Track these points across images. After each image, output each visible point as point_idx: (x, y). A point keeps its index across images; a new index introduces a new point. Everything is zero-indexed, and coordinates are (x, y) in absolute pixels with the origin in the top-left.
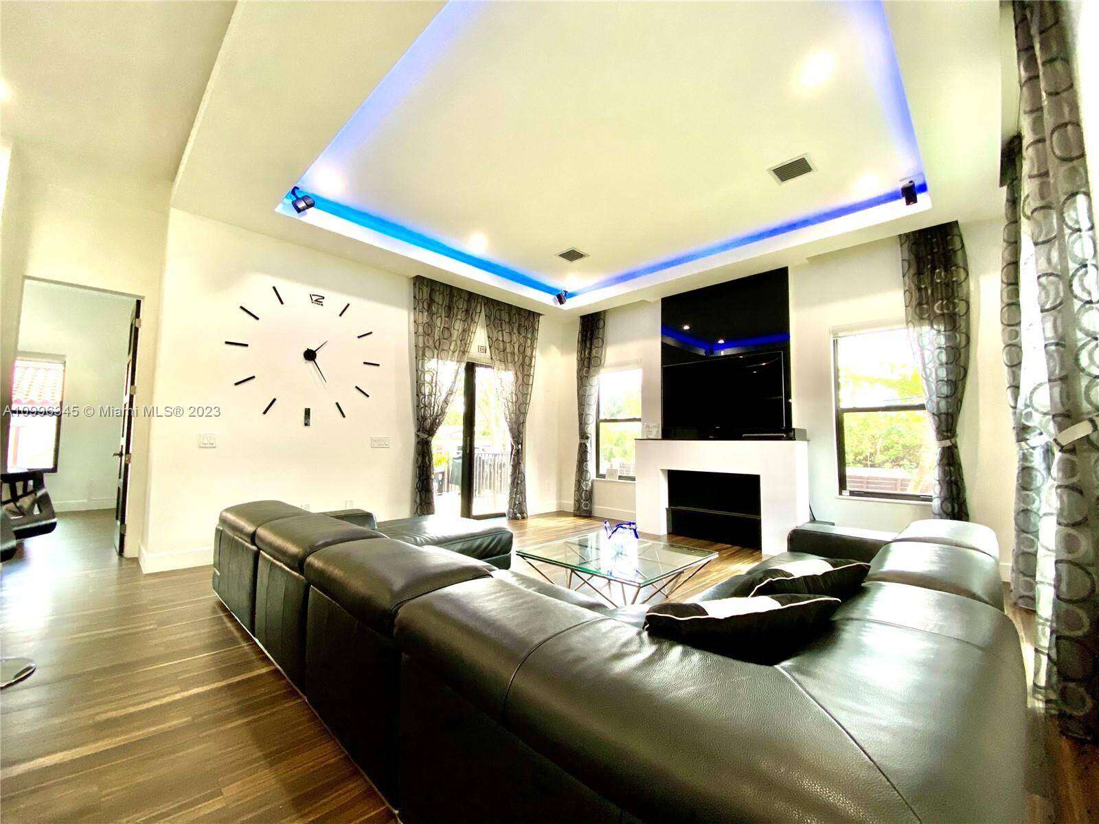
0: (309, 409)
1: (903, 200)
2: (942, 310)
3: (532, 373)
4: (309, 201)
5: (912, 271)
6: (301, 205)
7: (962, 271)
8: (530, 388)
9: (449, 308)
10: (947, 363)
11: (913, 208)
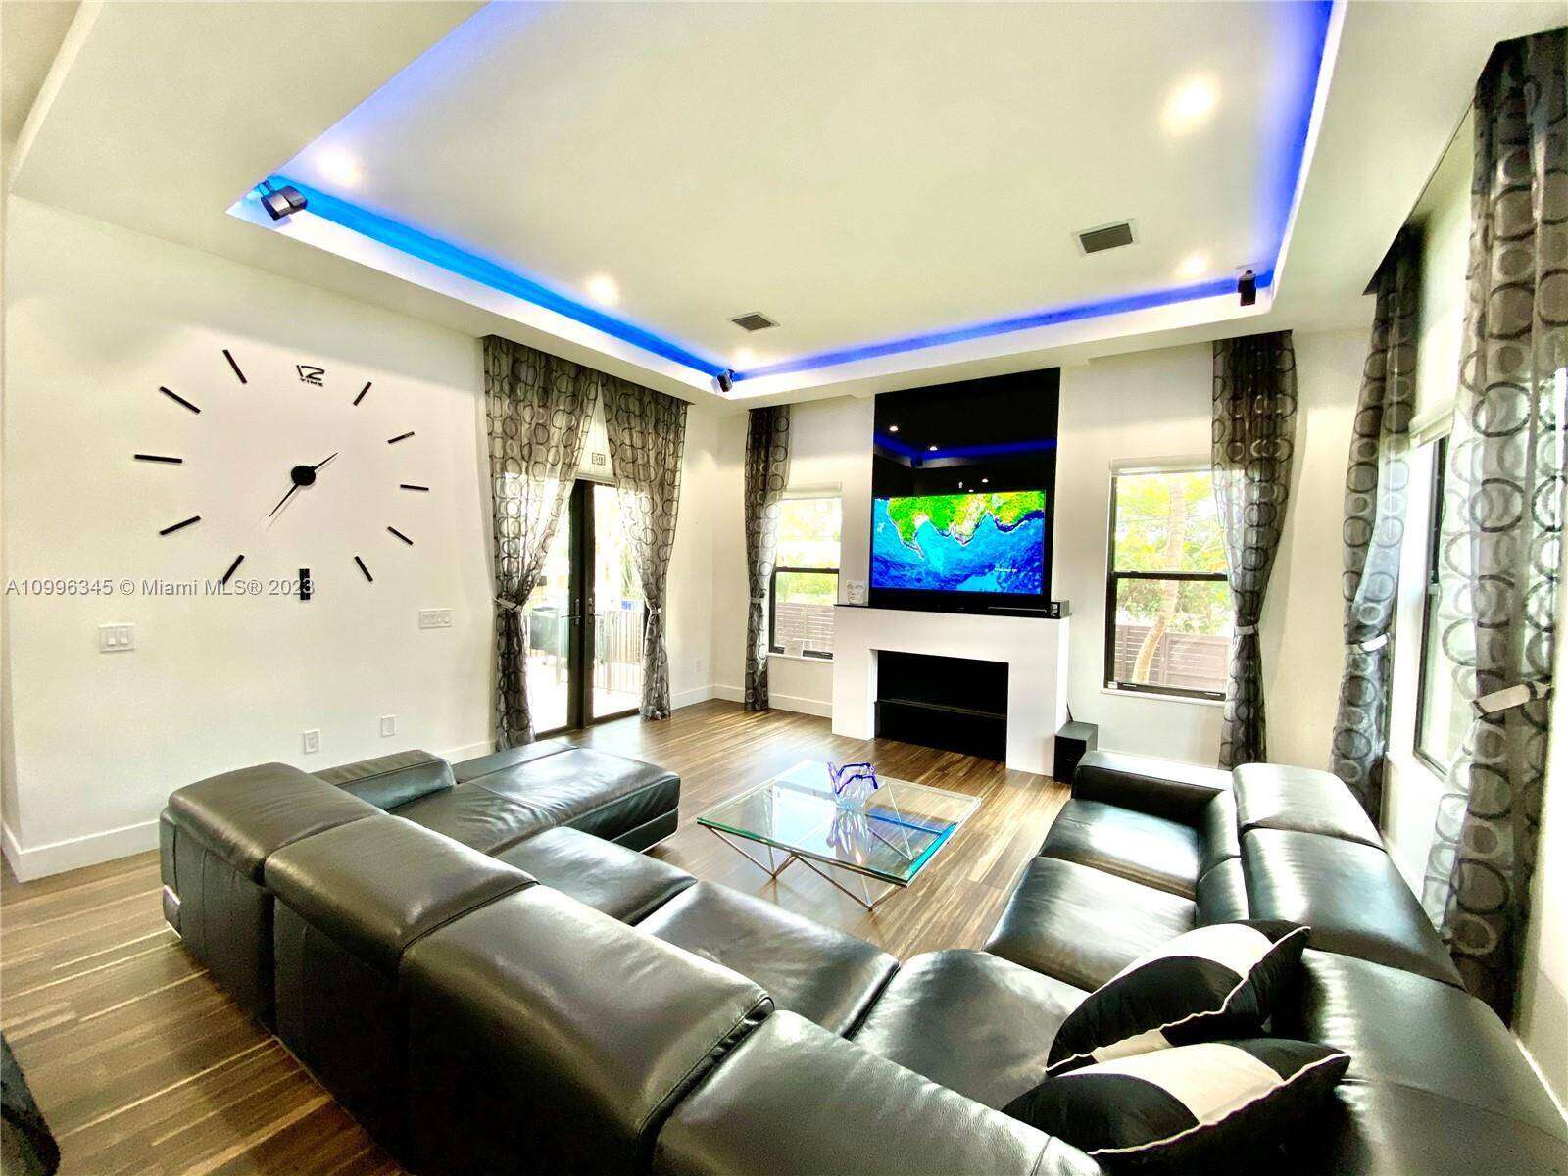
0: (307, 571)
1: (1237, 296)
2: (1259, 452)
3: (676, 495)
4: (296, 199)
5: (1228, 394)
6: (281, 204)
7: (1289, 400)
8: (673, 520)
9: (545, 393)
10: (1258, 526)
11: (1249, 310)
